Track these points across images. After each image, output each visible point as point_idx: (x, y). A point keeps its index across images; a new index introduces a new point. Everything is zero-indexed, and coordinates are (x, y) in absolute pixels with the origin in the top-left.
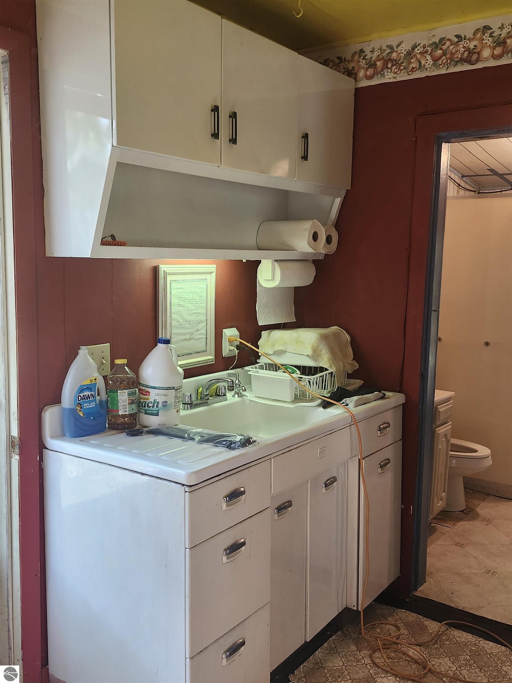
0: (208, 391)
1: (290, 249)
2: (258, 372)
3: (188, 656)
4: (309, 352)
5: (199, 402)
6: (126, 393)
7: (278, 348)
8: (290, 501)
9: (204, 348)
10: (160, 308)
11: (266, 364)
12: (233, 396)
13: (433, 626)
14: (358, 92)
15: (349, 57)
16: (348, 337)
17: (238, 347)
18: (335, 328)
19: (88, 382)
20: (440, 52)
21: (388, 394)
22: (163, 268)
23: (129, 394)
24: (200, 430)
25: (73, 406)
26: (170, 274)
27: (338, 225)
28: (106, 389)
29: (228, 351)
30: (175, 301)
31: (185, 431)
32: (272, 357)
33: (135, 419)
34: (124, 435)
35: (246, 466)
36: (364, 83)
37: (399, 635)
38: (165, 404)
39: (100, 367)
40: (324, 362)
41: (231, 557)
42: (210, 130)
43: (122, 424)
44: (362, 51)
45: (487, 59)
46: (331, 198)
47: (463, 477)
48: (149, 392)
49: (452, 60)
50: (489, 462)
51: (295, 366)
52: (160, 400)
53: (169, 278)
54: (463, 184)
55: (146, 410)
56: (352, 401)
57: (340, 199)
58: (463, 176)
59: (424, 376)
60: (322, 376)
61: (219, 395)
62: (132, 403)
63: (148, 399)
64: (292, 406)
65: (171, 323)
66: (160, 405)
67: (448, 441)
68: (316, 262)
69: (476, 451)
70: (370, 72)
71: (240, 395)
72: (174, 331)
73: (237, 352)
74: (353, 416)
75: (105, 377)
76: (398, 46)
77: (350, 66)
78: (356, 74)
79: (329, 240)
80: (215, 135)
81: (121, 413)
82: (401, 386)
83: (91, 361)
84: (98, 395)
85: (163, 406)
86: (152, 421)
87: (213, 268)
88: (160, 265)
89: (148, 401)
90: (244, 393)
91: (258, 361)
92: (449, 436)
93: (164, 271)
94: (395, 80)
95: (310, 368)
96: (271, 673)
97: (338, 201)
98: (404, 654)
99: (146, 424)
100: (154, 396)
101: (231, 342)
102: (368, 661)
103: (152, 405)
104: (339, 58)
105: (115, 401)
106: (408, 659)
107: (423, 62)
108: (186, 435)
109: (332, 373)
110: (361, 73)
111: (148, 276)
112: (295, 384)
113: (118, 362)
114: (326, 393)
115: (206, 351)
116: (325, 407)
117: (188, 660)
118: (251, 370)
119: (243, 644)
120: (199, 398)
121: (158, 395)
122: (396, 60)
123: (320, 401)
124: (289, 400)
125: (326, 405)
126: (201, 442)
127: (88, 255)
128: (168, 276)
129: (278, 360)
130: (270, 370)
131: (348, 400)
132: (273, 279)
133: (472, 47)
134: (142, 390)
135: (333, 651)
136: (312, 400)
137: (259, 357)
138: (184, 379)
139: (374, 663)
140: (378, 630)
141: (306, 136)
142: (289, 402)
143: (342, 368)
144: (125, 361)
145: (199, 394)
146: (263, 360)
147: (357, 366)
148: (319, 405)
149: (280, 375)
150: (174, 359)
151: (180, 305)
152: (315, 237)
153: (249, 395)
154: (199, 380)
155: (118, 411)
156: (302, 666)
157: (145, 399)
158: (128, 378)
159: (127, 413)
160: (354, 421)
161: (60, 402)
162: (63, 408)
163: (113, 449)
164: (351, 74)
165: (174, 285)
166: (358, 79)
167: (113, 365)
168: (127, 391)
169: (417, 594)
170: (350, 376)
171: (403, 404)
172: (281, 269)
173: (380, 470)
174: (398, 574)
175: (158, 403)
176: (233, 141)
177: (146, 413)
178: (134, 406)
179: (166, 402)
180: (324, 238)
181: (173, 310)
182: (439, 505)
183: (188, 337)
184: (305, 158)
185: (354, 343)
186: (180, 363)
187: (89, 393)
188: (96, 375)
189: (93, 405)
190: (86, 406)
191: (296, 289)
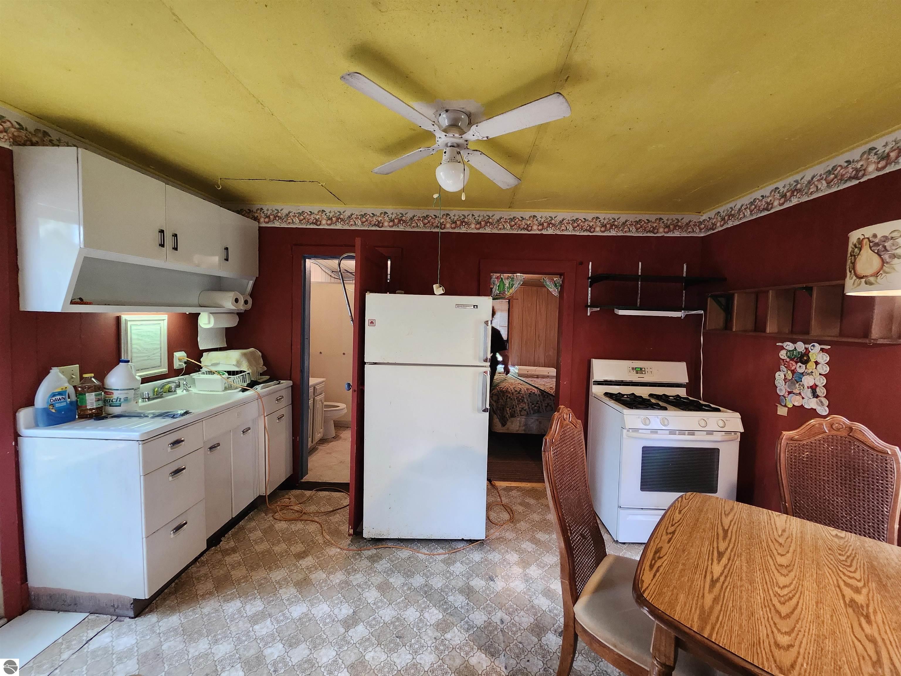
0: (162, 390)
1: (221, 307)
2: (199, 376)
3: (144, 536)
4: (235, 363)
5: (155, 396)
6: (94, 395)
7: (214, 362)
8: (219, 443)
9: (159, 364)
10: (122, 341)
11: (206, 372)
12: (183, 391)
13: (308, 493)
14: (260, 228)
15: (255, 211)
16: (260, 354)
17: (185, 363)
18: (252, 349)
19: (59, 390)
20: (302, 217)
21: (282, 381)
22: (125, 317)
23: (96, 395)
24: (152, 411)
25: (46, 406)
26: (129, 321)
27: (252, 295)
28: (76, 393)
29: (178, 365)
30: (134, 337)
31: (141, 413)
32: (210, 368)
33: (102, 411)
34: (92, 420)
35: (185, 426)
36: (264, 225)
37: (291, 502)
38: (126, 399)
39: (70, 380)
40: (245, 367)
41: (175, 477)
42: (158, 241)
43: (90, 414)
44: (262, 209)
45: (324, 225)
46: (247, 281)
47: (334, 421)
48: (113, 393)
49: (308, 222)
50: (345, 411)
51: (225, 371)
52: (122, 397)
53: (129, 324)
54: (333, 275)
55: (110, 404)
56: (259, 387)
57: (252, 282)
58: (333, 272)
59: (302, 371)
60: (243, 375)
61: (171, 392)
62: (98, 401)
63: (112, 397)
64: (222, 393)
65: (131, 351)
66: (122, 400)
67: (322, 403)
68: (239, 314)
69: (339, 407)
70: (267, 220)
71: (187, 390)
72: (134, 355)
73: (184, 365)
74: (259, 394)
75: (75, 387)
76: (281, 210)
77: (256, 215)
78: (259, 220)
79: (246, 302)
80: (162, 245)
81: (88, 407)
82: (290, 378)
83: (62, 376)
84: (69, 398)
85: (125, 400)
86: (116, 410)
87: (165, 317)
88: (122, 316)
89: (112, 399)
90: (190, 389)
91: (201, 370)
92: (323, 401)
93: (125, 319)
94: (280, 226)
95: (234, 372)
96: (207, 540)
97: (251, 283)
98: (292, 510)
99: (111, 413)
100: (116, 395)
101: (180, 360)
102: (271, 518)
103: (115, 400)
104: (249, 210)
105: (84, 400)
106: (293, 511)
107: (294, 221)
108: (142, 415)
109: (249, 373)
110: (262, 220)
111: (113, 322)
112: (224, 381)
113: (85, 376)
114: (245, 384)
115: (161, 366)
116: (243, 391)
117: (144, 539)
118: (194, 375)
119: (186, 523)
120: (155, 394)
121: (120, 394)
122: (280, 217)
123: (240, 388)
124: (221, 390)
125: (244, 390)
126: (153, 417)
127: (59, 310)
128: (128, 322)
129: (213, 369)
130: (209, 374)
131: (257, 387)
132: (209, 323)
133: (317, 218)
134: (107, 392)
135: (251, 519)
136: (236, 388)
137: (202, 368)
138: (141, 384)
139: (275, 518)
140: (279, 503)
141: (227, 249)
142: (221, 391)
143: (256, 370)
144: (93, 375)
145: (155, 392)
146: (204, 370)
147: (265, 369)
148: (240, 391)
149: (216, 376)
150: (133, 372)
151: (139, 339)
152: (237, 300)
153: (193, 390)
154: (155, 384)
155: (86, 406)
156: (230, 532)
157: (110, 397)
158: (95, 386)
159: (95, 407)
160: (260, 397)
161: (34, 405)
162: (36, 408)
163: (83, 428)
164: (256, 219)
165: (133, 327)
166: (260, 222)
167: (81, 378)
168: (94, 393)
169: (302, 481)
170: (261, 374)
171: (291, 386)
172: (214, 317)
173: (278, 421)
174: (292, 473)
175: (120, 399)
176: (176, 249)
177: (110, 406)
178: (100, 402)
179: (127, 398)
180: (243, 301)
181: (134, 342)
182: (318, 436)
183: (146, 358)
184: (227, 260)
185: (264, 357)
186: (138, 374)
187: (61, 397)
188: (67, 385)
189: (64, 404)
190: (57, 405)
191: (227, 329)
